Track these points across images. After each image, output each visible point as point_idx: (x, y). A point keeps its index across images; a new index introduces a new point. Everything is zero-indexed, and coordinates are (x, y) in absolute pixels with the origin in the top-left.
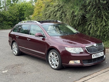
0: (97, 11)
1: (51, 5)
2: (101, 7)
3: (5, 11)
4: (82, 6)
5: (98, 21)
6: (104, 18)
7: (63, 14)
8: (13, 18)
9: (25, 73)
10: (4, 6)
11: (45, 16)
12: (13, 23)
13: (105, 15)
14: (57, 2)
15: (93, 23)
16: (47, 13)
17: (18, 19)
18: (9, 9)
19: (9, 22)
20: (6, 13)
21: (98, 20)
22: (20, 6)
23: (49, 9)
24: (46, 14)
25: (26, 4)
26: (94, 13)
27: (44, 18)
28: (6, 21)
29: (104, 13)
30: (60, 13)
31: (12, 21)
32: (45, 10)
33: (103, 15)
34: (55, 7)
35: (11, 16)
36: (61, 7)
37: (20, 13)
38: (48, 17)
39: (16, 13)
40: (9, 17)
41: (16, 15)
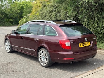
0: (90, 12)
1: (47, 5)
2: (94, 9)
3: (6, 9)
4: (75, 7)
5: (90, 23)
6: (96, 19)
7: (58, 14)
8: (13, 16)
9: (14, 72)
10: (6, 4)
11: (42, 15)
12: (13, 20)
13: (97, 16)
14: (52, 2)
15: (86, 24)
16: (43, 12)
17: (19, 17)
18: (10, 7)
19: (10, 20)
20: (7, 11)
21: (90, 21)
22: (21, 5)
23: (45, 9)
24: (42, 14)
25: (27, 2)
26: (87, 15)
27: (40, 17)
28: (8, 18)
29: (96, 14)
30: (55, 13)
31: (13, 18)
32: (42, 10)
33: (96, 17)
34: (50, 7)
35: (12, 14)
36: (56, 8)
37: (21, 11)
38: (44, 17)
39: (17, 11)
40: (10, 15)
41: (16, 13)
